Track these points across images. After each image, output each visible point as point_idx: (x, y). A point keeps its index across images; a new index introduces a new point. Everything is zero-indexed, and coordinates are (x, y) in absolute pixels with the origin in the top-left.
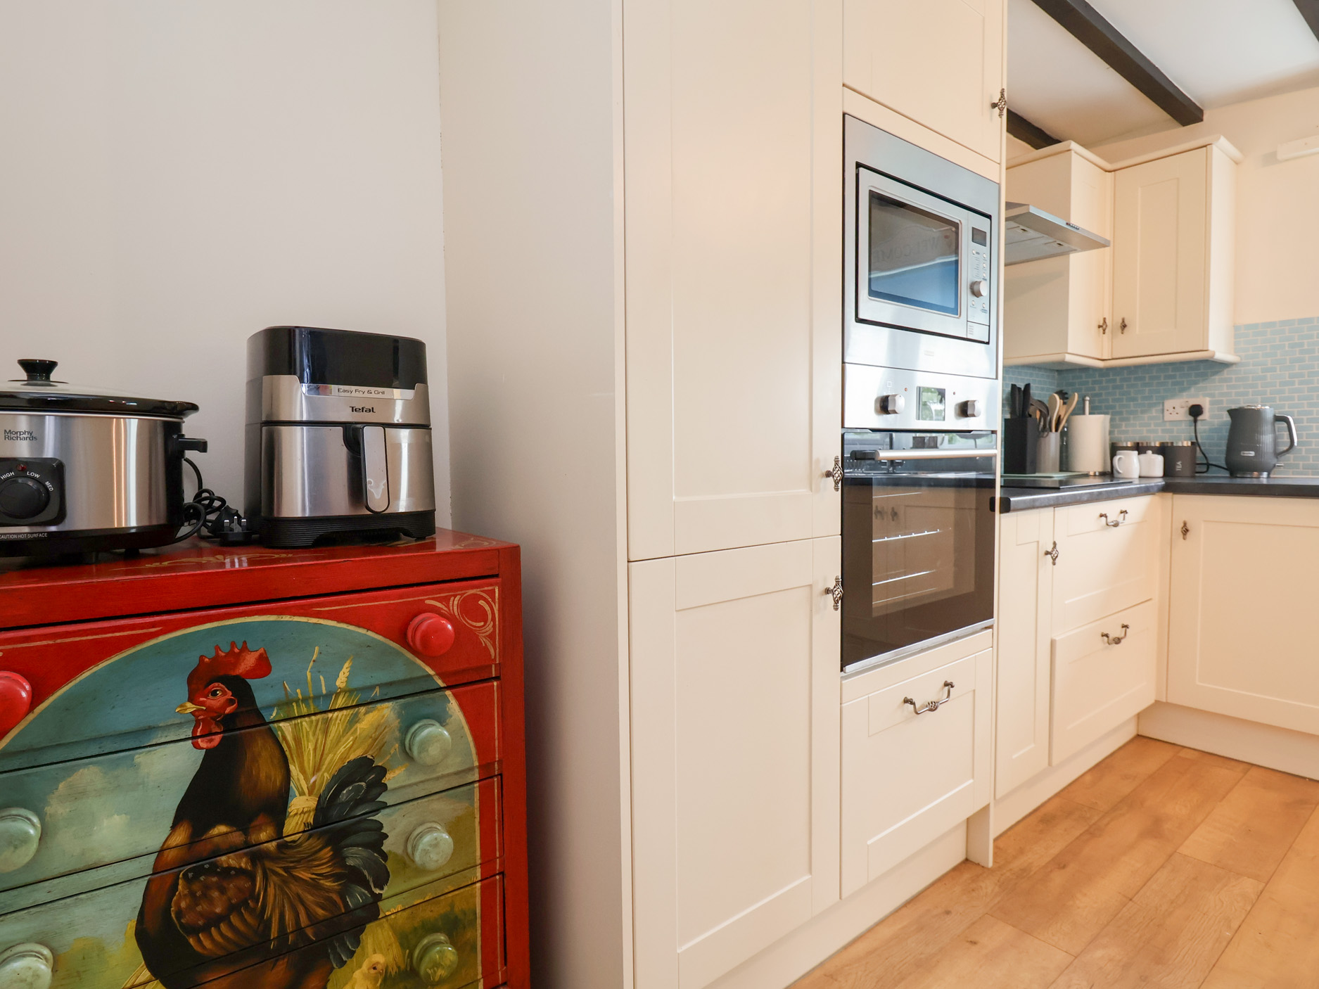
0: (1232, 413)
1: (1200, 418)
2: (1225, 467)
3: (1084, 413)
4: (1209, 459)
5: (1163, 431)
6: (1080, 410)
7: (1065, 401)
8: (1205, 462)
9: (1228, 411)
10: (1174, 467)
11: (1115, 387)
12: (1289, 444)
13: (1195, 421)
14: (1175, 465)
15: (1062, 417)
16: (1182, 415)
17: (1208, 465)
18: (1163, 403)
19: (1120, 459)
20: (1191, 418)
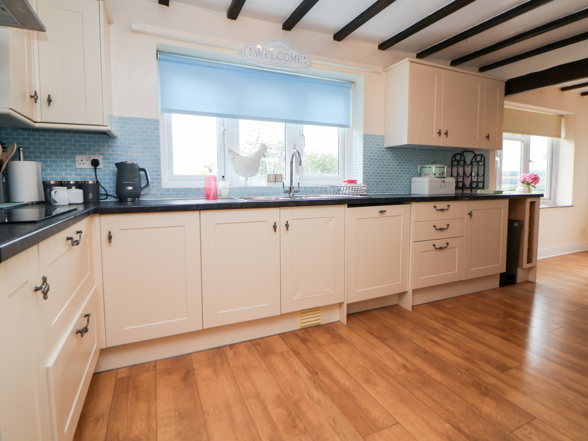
0: (117, 165)
1: (98, 167)
2: (116, 196)
3: (20, 160)
4: (107, 191)
5: (76, 174)
6: (17, 157)
7: (4, 150)
8: (106, 193)
9: (116, 164)
10: (89, 197)
11: (40, 144)
12: (146, 183)
13: (95, 169)
14: (88, 195)
15: (4, 160)
16: (88, 165)
17: (107, 195)
18: (75, 157)
19: (55, 192)
20: (93, 167)
